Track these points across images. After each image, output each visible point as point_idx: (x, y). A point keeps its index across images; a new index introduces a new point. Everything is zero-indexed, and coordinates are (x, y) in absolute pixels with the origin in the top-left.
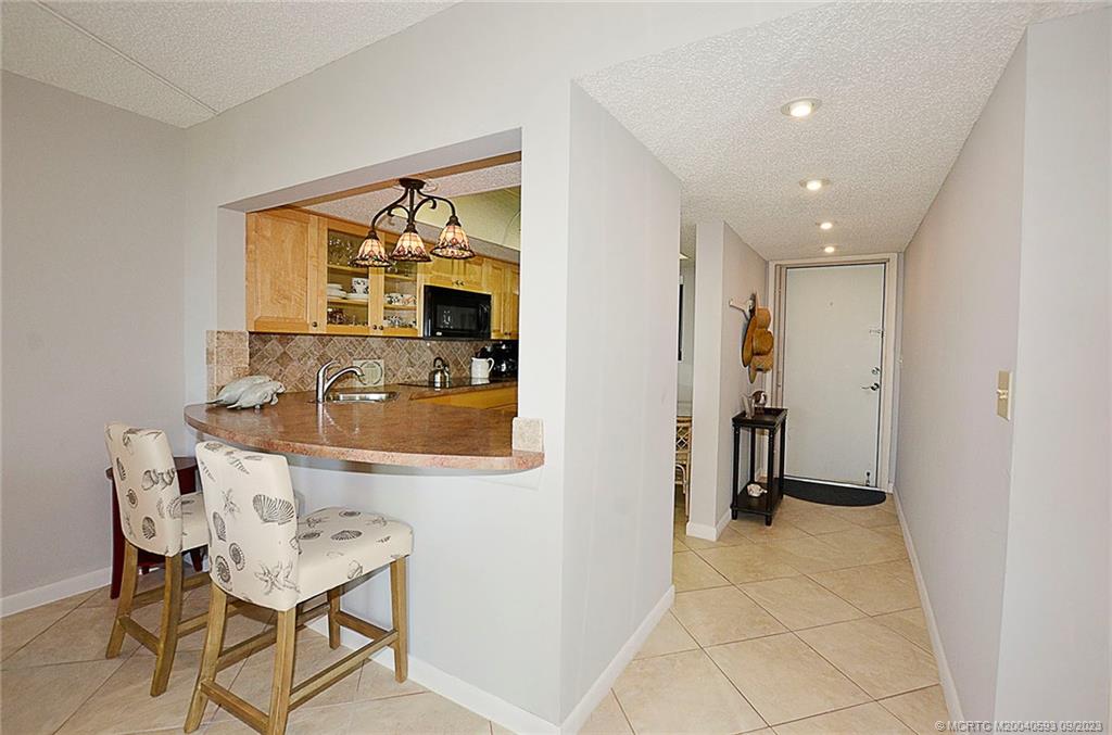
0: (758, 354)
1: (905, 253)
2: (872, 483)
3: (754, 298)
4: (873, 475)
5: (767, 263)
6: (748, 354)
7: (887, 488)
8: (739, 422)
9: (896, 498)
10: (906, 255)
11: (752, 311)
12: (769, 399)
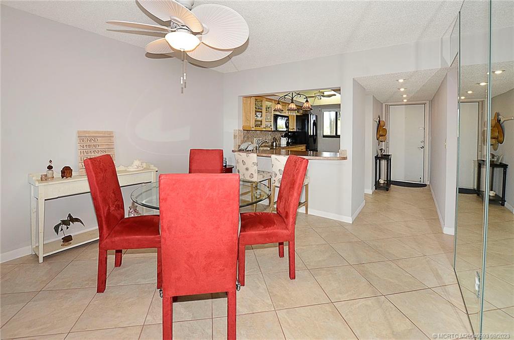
0: (382, 136)
1: (432, 101)
2: (422, 181)
3: (379, 117)
4: (422, 178)
5: (382, 104)
6: (378, 136)
7: (428, 183)
8: (377, 158)
9: (431, 187)
10: (432, 102)
11: (379, 122)
12: (386, 151)
